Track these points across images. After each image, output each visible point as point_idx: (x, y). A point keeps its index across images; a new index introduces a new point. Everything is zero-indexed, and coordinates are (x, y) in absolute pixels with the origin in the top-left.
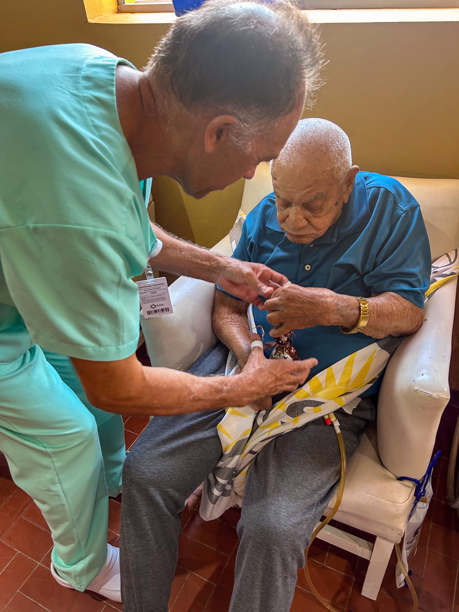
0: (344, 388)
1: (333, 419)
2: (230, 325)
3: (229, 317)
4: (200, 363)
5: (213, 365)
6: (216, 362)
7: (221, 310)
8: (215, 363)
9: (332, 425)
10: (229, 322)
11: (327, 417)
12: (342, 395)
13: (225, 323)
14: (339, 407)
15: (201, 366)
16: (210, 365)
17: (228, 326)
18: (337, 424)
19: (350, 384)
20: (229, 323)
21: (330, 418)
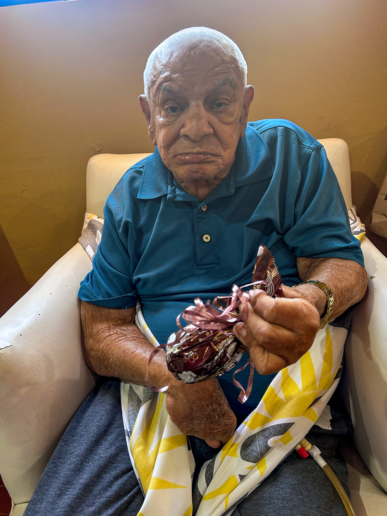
0: (311, 392)
1: (308, 446)
2: (119, 342)
3: (112, 333)
4: (78, 422)
5: (101, 419)
6: (104, 413)
7: (95, 331)
8: (103, 415)
9: (311, 457)
10: (116, 338)
11: (299, 447)
12: (311, 406)
13: (109, 343)
14: (313, 424)
15: (81, 426)
16: (95, 421)
17: (116, 343)
18: (316, 452)
19: (317, 384)
20: (117, 340)
21: (304, 446)
